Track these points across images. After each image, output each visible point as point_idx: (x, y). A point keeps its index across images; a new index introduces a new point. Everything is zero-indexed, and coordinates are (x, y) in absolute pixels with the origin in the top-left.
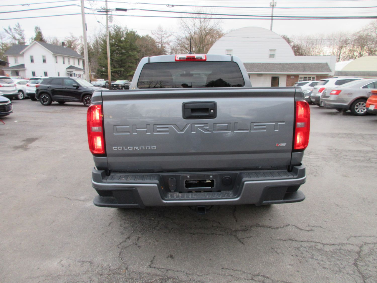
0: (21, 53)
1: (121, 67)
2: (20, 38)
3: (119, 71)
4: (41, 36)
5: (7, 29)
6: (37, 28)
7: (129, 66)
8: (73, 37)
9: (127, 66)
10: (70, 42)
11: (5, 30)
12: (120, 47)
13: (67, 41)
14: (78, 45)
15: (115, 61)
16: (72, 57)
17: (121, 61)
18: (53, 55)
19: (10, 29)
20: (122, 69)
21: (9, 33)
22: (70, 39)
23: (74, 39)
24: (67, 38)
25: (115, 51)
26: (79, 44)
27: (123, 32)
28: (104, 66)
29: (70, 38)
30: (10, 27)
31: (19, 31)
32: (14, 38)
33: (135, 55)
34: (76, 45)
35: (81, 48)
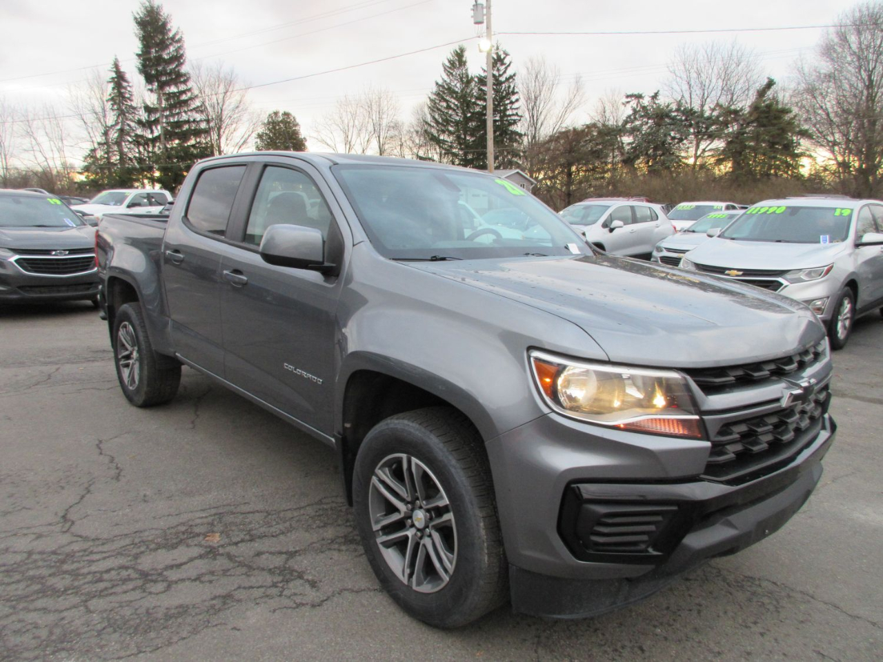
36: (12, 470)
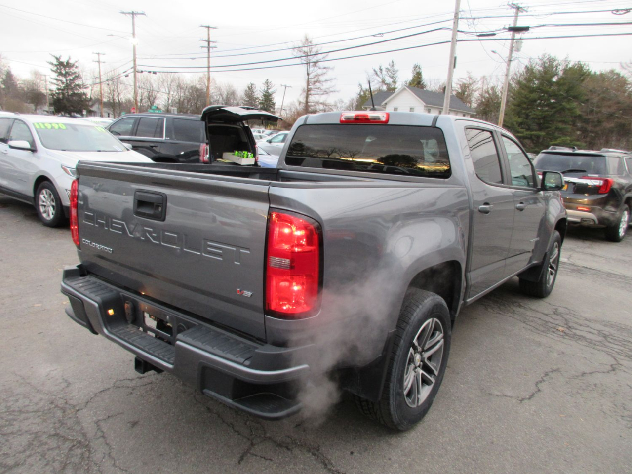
0: (383, 103)
1: (540, 129)
2: (391, 83)
3: (535, 136)
4: (420, 78)
5: (376, 70)
6: (416, 67)
7: (557, 129)
8: (470, 78)
9: (554, 128)
10: (465, 87)
11: (375, 70)
12: (547, 94)
13: (460, 85)
14: (475, 91)
15: (533, 118)
16: (455, 111)
17: (544, 118)
18: (425, 106)
19: (381, 70)
20: (543, 133)
21: (378, 76)
22: (465, 82)
23: (471, 82)
24: (461, 80)
25: (535, 101)
26: (478, 90)
27: (557, 67)
28: (509, 126)
29: (465, 80)
30: (381, 67)
31: (391, 73)
32: (383, 82)
33: (574, 108)
34: (472, 91)
35: (479, 95)
36: (617, 421)
